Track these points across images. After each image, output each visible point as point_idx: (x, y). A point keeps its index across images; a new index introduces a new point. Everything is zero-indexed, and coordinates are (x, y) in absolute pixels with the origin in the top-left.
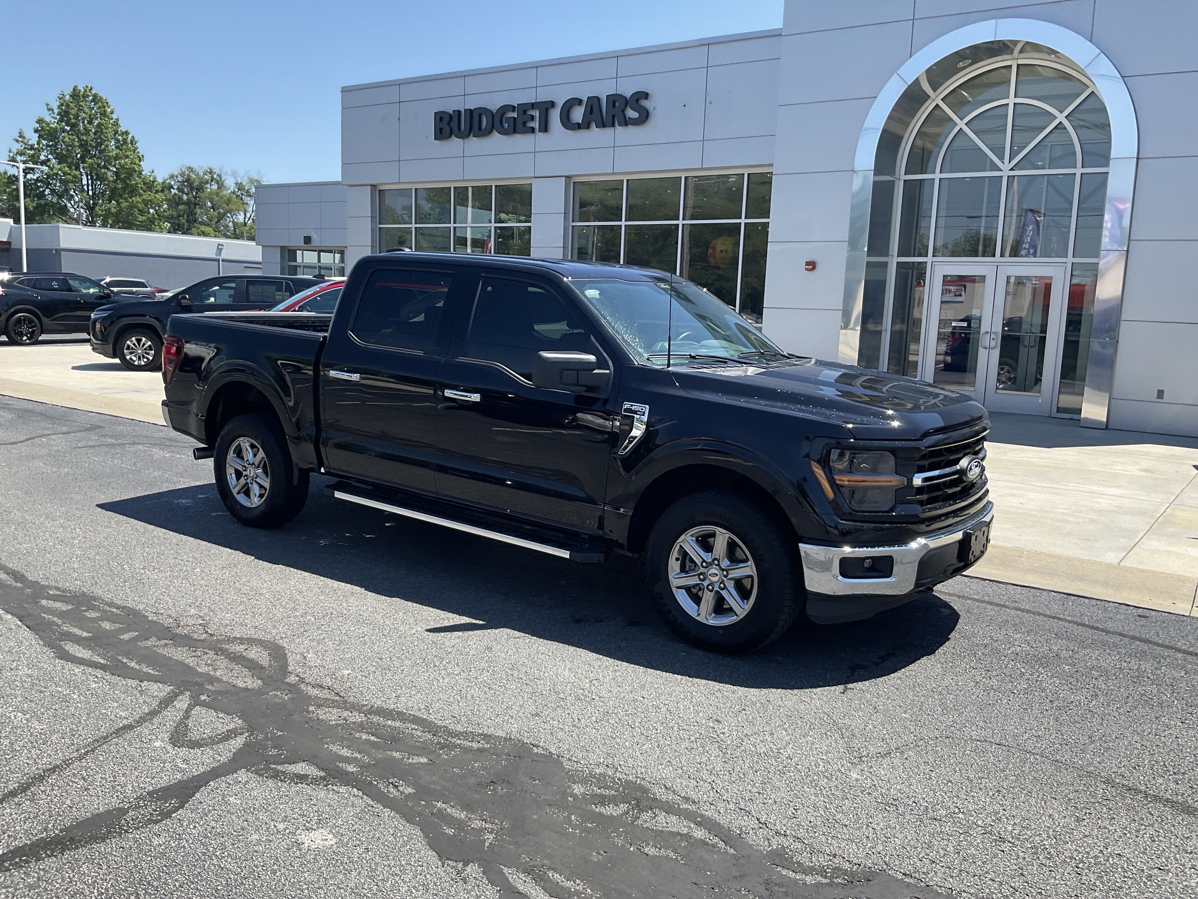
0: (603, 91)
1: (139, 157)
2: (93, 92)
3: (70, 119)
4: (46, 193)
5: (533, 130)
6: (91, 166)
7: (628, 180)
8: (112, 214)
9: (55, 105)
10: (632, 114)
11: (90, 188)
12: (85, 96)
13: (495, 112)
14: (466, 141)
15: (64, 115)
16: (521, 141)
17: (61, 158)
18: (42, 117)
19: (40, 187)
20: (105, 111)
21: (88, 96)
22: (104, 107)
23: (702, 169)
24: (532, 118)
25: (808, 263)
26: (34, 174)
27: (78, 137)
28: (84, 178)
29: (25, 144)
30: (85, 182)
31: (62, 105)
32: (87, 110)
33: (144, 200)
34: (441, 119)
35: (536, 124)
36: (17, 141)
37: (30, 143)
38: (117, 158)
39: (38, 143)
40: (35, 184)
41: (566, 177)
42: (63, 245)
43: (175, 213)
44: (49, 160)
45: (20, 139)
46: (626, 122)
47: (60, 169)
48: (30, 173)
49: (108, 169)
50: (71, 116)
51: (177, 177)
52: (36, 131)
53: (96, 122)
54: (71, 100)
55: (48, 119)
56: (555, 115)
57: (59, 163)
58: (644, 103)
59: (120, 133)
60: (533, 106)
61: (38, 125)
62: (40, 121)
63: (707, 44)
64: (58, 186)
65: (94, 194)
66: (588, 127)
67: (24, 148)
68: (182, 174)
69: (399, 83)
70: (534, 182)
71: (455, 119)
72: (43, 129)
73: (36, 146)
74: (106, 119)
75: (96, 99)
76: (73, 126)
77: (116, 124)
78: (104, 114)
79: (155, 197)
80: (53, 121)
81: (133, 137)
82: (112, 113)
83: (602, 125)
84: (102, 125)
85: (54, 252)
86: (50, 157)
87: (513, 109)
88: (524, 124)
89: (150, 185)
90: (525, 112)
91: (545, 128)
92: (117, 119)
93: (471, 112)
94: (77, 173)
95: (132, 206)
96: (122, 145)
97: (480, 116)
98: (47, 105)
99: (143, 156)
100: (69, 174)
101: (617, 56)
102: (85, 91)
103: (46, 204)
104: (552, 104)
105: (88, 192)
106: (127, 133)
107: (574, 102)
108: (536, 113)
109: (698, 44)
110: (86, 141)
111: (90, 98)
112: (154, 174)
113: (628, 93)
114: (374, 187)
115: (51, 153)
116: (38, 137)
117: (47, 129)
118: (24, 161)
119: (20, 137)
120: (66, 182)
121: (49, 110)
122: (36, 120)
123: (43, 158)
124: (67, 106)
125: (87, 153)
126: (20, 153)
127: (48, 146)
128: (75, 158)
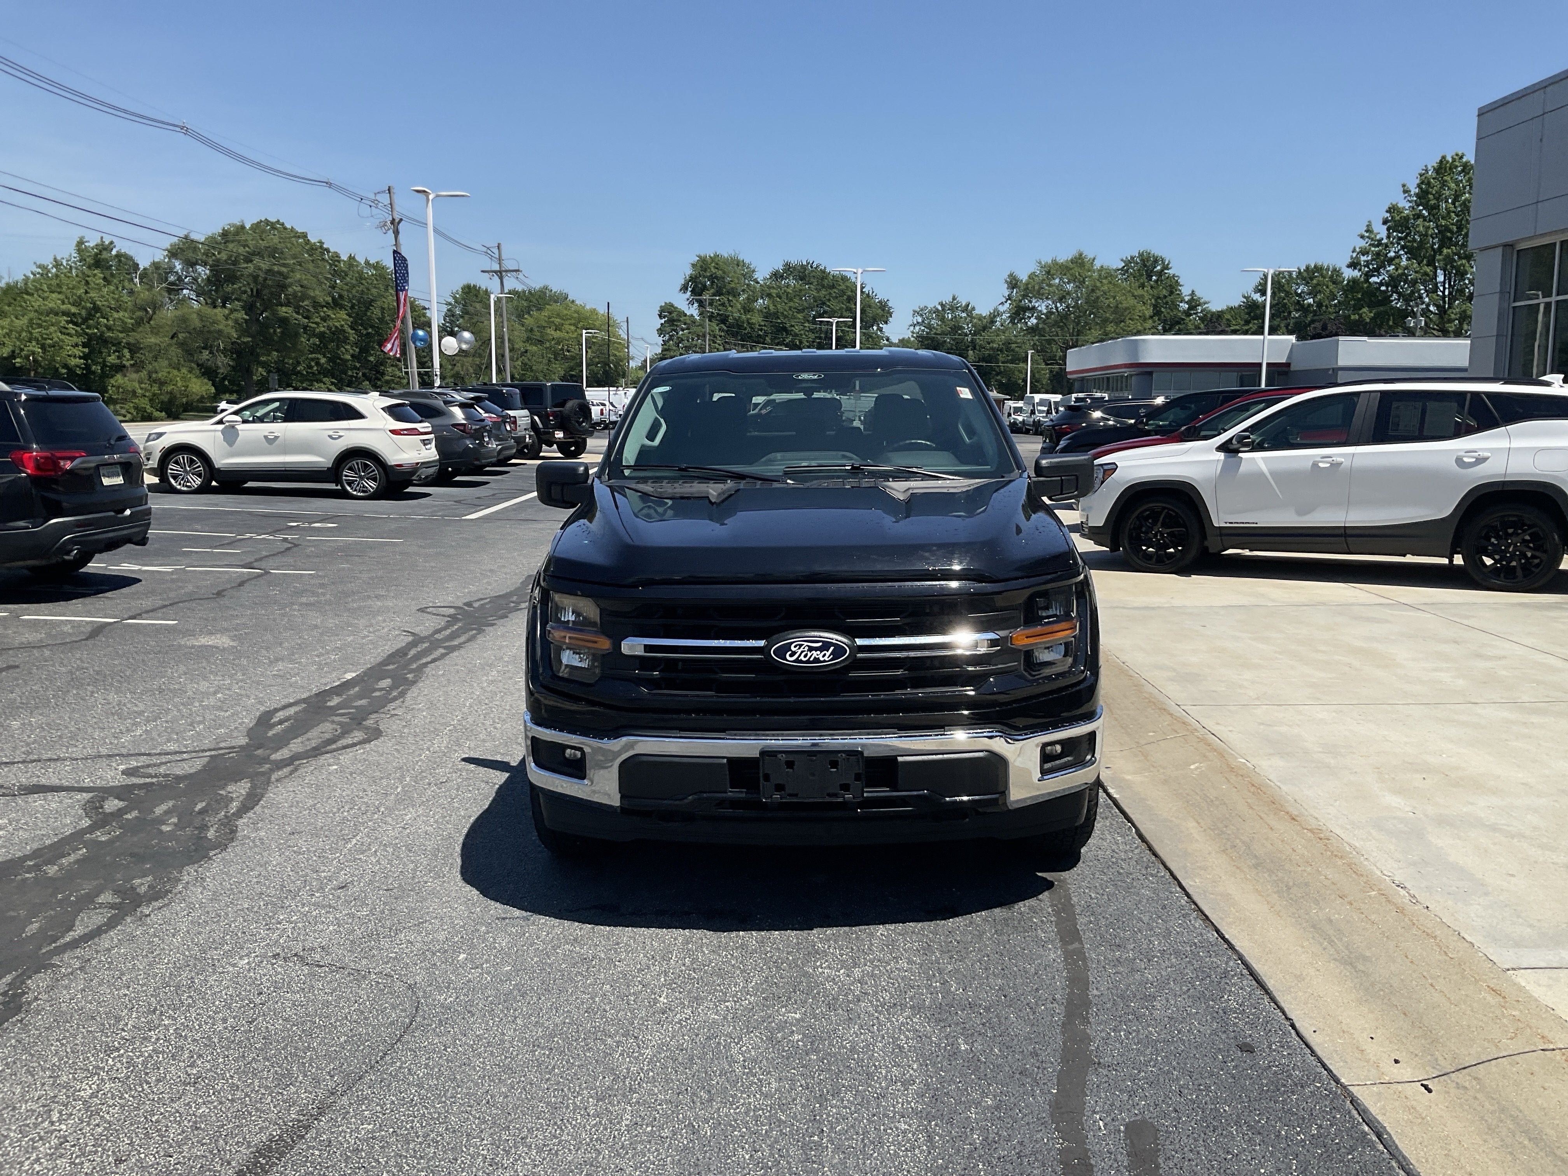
2: (1464, 160)
3: (1430, 200)
4: (1391, 298)
6: (1449, 259)
9: (1413, 185)
11: (1447, 286)
12: (1453, 167)
15: (1423, 196)
17: (1413, 253)
18: (1394, 203)
19: (1384, 291)
21: (1456, 167)
26: (1378, 276)
27: (1435, 222)
28: (1439, 273)
29: (1372, 239)
30: (1440, 278)
31: (1422, 183)
32: (1453, 185)
36: (1362, 237)
37: (1378, 237)
39: (1388, 237)
40: (1378, 289)
42: (1341, 363)
44: (1398, 257)
45: (1367, 234)
47: (1408, 267)
48: (1374, 276)
50: (1431, 196)
54: (1434, 175)
57: (1410, 259)
61: (1388, 215)
62: (1392, 209)
64: (1407, 289)
67: (1370, 245)
72: (1394, 219)
73: (1385, 241)
75: (1466, 169)
76: (1431, 208)
80: (1404, 204)
85: (1330, 372)
86: (1402, 252)
94: (1428, 269)
98: (1404, 186)
100: (1421, 271)
102: (1454, 160)
103: (1387, 312)
105: (1443, 292)
110: (1447, 226)
111: (1459, 169)
114: (1508, 247)
115: (1403, 248)
116: (1388, 229)
117: (1398, 218)
118: (1367, 261)
119: (1367, 231)
120: (1414, 283)
121: (1405, 192)
122: (1386, 208)
123: (1392, 254)
124: (1429, 183)
125: (1445, 242)
126: (1364, 252)
127: (1400, 239)
128: (1430, 250)
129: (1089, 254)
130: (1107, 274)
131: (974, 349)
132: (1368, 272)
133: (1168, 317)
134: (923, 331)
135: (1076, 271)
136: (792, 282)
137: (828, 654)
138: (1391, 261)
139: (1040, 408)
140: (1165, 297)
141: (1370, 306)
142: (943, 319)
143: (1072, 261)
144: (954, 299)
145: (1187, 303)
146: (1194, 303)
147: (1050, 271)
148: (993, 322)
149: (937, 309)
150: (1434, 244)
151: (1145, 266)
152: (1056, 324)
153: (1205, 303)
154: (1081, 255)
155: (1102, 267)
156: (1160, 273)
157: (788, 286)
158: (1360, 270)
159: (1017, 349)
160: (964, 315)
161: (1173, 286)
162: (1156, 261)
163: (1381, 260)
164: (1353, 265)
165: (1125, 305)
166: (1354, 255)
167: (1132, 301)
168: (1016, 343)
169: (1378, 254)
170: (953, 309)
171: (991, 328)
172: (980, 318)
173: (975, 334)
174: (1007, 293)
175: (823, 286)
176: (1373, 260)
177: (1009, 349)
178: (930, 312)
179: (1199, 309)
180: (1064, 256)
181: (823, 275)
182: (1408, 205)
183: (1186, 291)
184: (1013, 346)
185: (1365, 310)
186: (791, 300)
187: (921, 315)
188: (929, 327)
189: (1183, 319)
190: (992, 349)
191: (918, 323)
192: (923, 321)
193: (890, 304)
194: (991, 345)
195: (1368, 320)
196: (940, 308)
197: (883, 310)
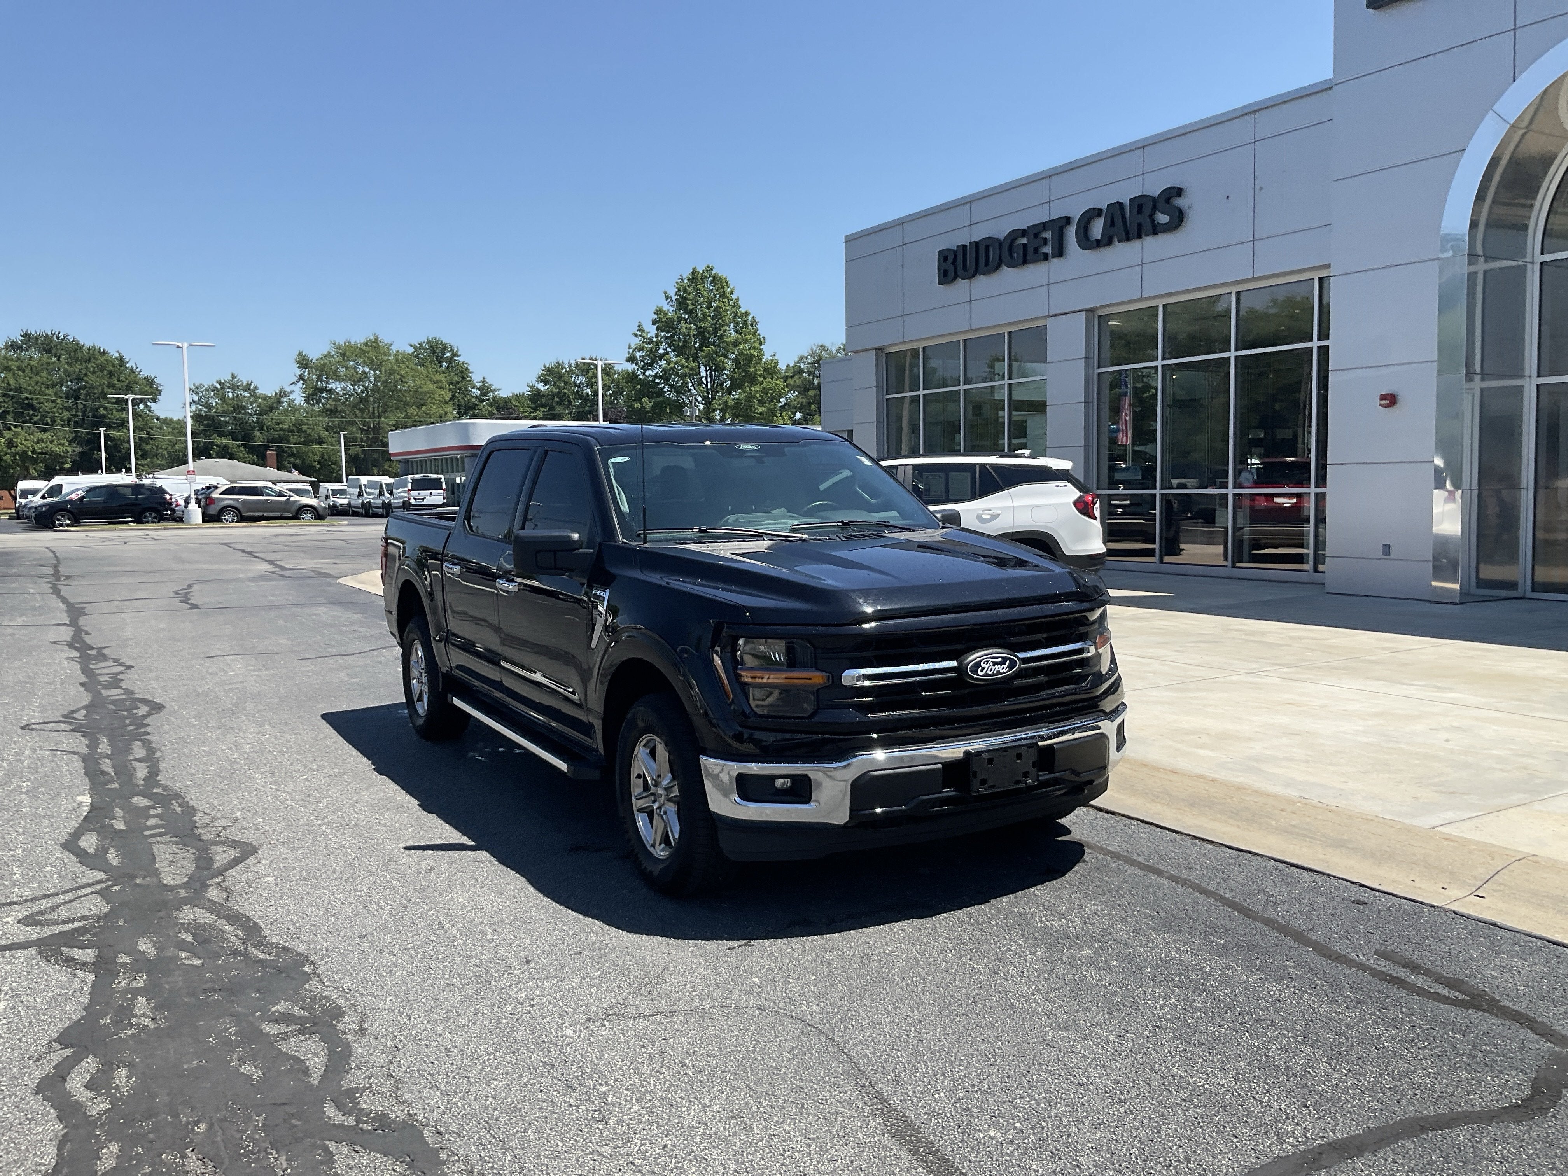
0: (1125, 194)
1: (759, 340)
3: (688, 306)
4: (665, 390)
5: (1046, 257)
6: (709, 356)
7: (1164, 306)
8: (730, 407)
9: (672, 293)
10: (1163, 218)
11: (709, 380)
12: (703, 278)
13: (1002, 239)
14: (974, 280)
15: (681, 303)
16: (1034, 273)
17: (680, 351)
18: (659, 307)
19: (659, 383)
20: (724, 292)
21: (707, 277)
22: (723, 288)
23: (1255, 279)
24: (1045, 241)
25: (1383, 397)
26: (652, 370)
27: (695, 325)
28: (703, 368)
29: (644, 338)
30: (703, 374)
31: (679, 290)
32: (705, 293)
33: (764, 388)
34: (946, 259)
35: (1048, 249)
36: (636, 335)
37: (649, 336)
38: (735, 344)
39: (657, 336)
40: (654, 381)
41: (1087, 310)
43: (804, 401)
44: (668, 353)
45: (639, 333)
46: (1156, 230)
47: (676, 363)
48: (649, 369)
49: (726, 357)
50: (688, 302)
51: (807, 358)
52: (654, 323)
53: (715, 305)
54: (689, 284)
55: (666, 307)
56: (1071, 232)
57: (677, 356)
58: (1180, 202)
59: (739, 314)
60: (1044, 226)
61: (656, 316)
62: (658, 312)
63: (1253, 111)
64: (677, 382)
65: (712, 386)
66: (1110, 243)
67: (643, 342)
68: (813, 355)
69: (901, 223)
70: (1049, 322)
71: (960, 257)
72: (660, 320)
73: (655, 339)
74: (726, 300)
75: (716, 279)
76: (690, 312)
77: (736, 305)
78: (723, 295)
79: (776, 384)
80: (669, 308)
81: (753, 317)
82: (732, 293)
83: (1127, 238)
84: (721, 308)
86: (669, 350)
87: (1024, 233)
88: (1036, 250)
89: (771, 371)
90: (1036, 235)
91: (1060, 252)
92: (738, 300)
93: (977, 244)
94: (695, 365)
95: (751, 397)
96: (742, 328)
97: (987, 247)
98: (665, 293)
99: (764, 338)
100: (687, 367)
101: (1143, 146)
102: (705, 272)
103: (663, 402)
104: (1068, 220)
105: (707, 385)
106: (747, 314)
107: (1092, 214)
108: (1048, 235)
109: (1240, 114)
110: (705, 328)
111: (710, 279)
112: (776, 357)
113: (1155, 191)
114: (879, 350)
115: (670, 346)
116: (658, 329)
117: (665, 319)
118: (642, 356)
119: (639, 330)
120: (684, 376)
121: (667, 298)
122: (654, 310)
123: (661, 351)
124: (685, 291)
125: (705, 342)
126: (640, 349)
127: (667, 338)
128: (693, 349)
129: (385, 338)
130: (402, 359)
131: (261, 429)
132: (643, 366)
133: (463, 403)
134: (200, 410)
135: (372, 354)
136: (36, 356)
137: (1006, 666)
138: (661, 357)
139: (368, 490)
140: (458, 383)
141: (650, 397)
142: (223, 398)
143: (366, 345)
144: (233, 377)
145: (479, 389)
146: (485, 390)
147: (345, 352)
148: (279, 402)
149: (215, 387)
150: (695, 343)
151: (434, 352)
152: (355, 406)
153: (496, 390)
154: (376, 339)
155: (398, 351)
156: (450, 360)
157: (31, 358)
158: (637, 364)
159: (309, 431)
160: (247, 394)
161: (463, 373)
162: (445, 348)
163: (654, 358)
164: (631, 359)
165: (425, 389)
166: (631, 351)
167: (432, 387)
168: (308, 424)
169: (651, 351)
170: (234, 387)
171: (278, 408)
172: (265, 398)
173: (261, 414)
174: (298, 372)
175: (77, 360)
176: (647, 355)
177: (300, 430)
178: (207, 390)
179: (491, 395)
180: (358, 338)
181: (76, 347)
182: (671, 309)
183: (476, 378)
184: (305, 427)
185: (645, 399)
186: (37, 374)
187: (197, 394)
188: (208, 406)
189: (477, 405)
190: (282, 429)
191: (194, 401)
192: (200, 400)
193: (158, 381)
194: (281, 426)
195: (649, 409)
196: (218, 386)
197: (151, 387)
